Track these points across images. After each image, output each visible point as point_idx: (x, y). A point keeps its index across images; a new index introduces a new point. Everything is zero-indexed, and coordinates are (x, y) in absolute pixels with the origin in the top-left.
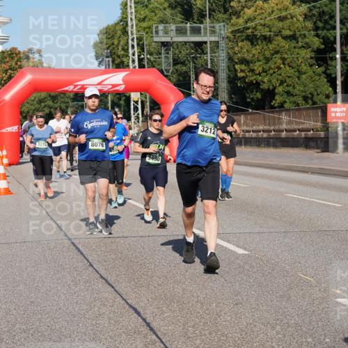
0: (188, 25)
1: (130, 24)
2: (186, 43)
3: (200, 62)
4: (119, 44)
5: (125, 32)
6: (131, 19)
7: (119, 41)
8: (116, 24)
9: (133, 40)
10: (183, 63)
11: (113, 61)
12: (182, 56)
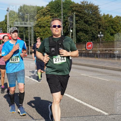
0: (23, 22)
1: (7, 21)
2: (22, 27)
3: (26, 32)
4: (4, 27)
5: (6, 23)
6: (8, 20)
7: (4, 26)
8: (4, 21)
9: (8, 26)
10: (22, 32)
11: (3, 31)
12: (21, 30)
